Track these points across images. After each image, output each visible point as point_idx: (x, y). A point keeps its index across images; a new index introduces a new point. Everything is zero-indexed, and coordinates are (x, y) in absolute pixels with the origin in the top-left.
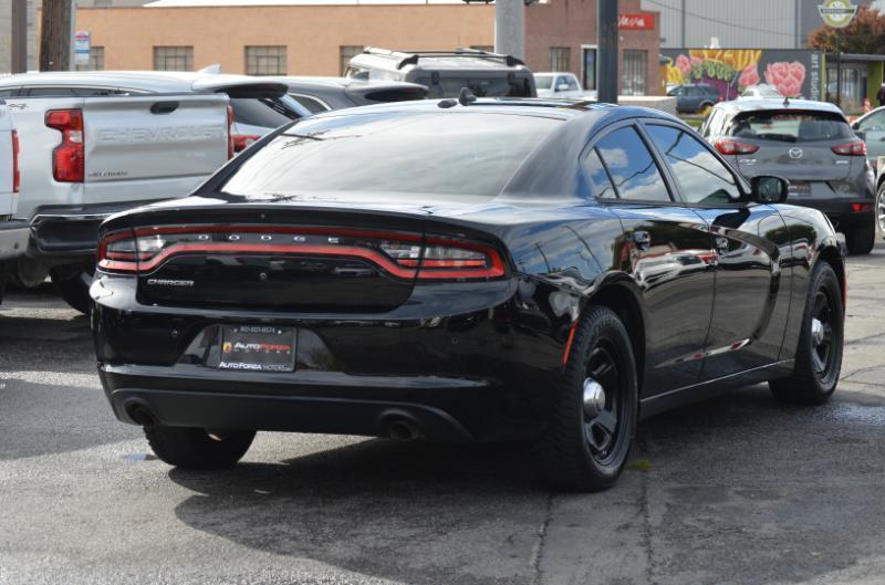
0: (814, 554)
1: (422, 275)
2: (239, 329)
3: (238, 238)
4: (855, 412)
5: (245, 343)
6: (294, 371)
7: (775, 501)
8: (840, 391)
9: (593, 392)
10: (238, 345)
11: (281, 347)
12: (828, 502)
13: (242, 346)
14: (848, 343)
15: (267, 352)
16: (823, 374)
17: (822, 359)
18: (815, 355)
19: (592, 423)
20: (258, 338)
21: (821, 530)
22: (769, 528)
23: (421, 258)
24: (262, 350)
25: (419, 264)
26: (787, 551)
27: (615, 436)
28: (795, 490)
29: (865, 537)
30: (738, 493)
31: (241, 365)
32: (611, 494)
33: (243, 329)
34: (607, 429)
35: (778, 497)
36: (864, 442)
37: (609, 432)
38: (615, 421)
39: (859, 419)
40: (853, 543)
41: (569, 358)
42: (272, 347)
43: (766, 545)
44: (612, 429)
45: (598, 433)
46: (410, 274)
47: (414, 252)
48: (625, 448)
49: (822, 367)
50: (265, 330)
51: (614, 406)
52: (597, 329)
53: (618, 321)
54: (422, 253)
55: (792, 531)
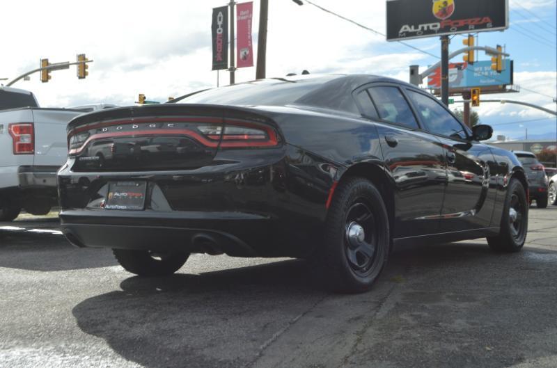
0: (488, 348)
1: (223, 145)
2: (117, 184)
3: (121, 128)
4: (534, 256)
5: (119, 192)
6: (144, 209)
7: (472, 303)
8: (526, 248)
9: (355, 231)
10: (116, 194)
11: (138, 194)
12: (509, 305)
13: (118, 195)
14: (530, 231)
15: (130, 197)
16: (517, 237)
17: (516, 229)
18: (512, 227)
19: (356, 251)
20: (126, 189)
21: (499, 327)
22: (459, 324)
23: (222, 134)
24: (128, 197)
25: (220, 139)
26: (466, 344)
27: (373, 260)
28: (488, 296)
29: (533, 334)
30: (449, 297)
31: (117, 206)
32: (365, 296)
34: (367, 255)
35: (474, 300)
36: (538, 270)
37: (368, 257)
38: (373, 250)
39: (536, 259)
40: (523, 340)
41: (330, 204)
42: (133, 194)
43: (451, 338)
44: (371, 255)
45: (360, 257)
46: (215, 144)
47: (219, 130)
48: (379, 266)
49: (516, 233)
50: (130, 183)
51: (373, 241)
52: (356, 190)
53: (373, 187)
54: (223, 130)
55: (475, 326)
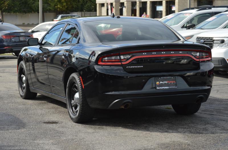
1: (201, 60)
2: (161, 78)
5: (163, 81)
10: (161, 82)
11: (173, 82)
13: (162, 83)
15: (169, 83)
20: (166, 80)
23: (200, 56)
24: (168, 83)
31: (163, 88)
33: (162, 78)
42: (171, 82)
46: (198, 60)
47: (198, 54)
50: (168, 77)
54: (200, 54)
